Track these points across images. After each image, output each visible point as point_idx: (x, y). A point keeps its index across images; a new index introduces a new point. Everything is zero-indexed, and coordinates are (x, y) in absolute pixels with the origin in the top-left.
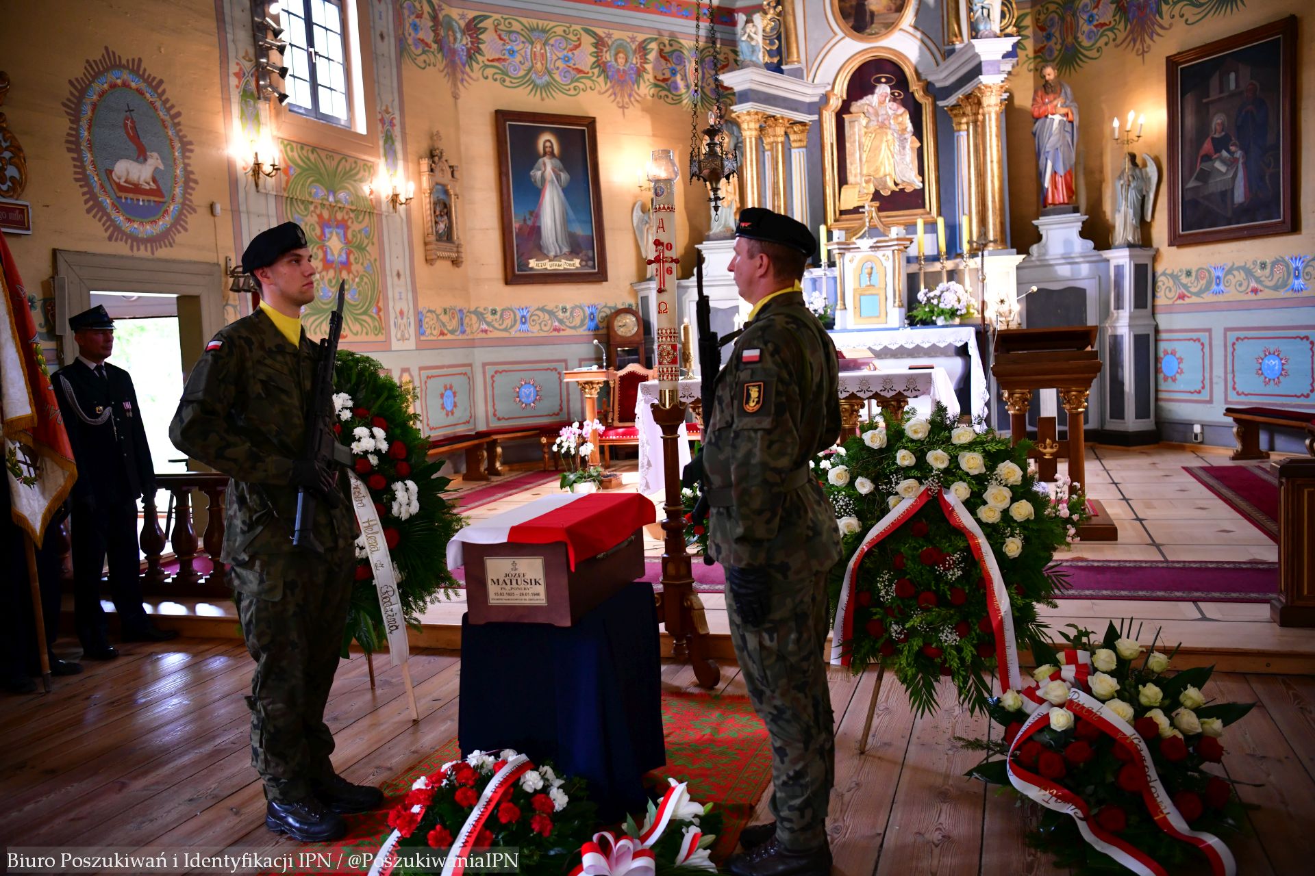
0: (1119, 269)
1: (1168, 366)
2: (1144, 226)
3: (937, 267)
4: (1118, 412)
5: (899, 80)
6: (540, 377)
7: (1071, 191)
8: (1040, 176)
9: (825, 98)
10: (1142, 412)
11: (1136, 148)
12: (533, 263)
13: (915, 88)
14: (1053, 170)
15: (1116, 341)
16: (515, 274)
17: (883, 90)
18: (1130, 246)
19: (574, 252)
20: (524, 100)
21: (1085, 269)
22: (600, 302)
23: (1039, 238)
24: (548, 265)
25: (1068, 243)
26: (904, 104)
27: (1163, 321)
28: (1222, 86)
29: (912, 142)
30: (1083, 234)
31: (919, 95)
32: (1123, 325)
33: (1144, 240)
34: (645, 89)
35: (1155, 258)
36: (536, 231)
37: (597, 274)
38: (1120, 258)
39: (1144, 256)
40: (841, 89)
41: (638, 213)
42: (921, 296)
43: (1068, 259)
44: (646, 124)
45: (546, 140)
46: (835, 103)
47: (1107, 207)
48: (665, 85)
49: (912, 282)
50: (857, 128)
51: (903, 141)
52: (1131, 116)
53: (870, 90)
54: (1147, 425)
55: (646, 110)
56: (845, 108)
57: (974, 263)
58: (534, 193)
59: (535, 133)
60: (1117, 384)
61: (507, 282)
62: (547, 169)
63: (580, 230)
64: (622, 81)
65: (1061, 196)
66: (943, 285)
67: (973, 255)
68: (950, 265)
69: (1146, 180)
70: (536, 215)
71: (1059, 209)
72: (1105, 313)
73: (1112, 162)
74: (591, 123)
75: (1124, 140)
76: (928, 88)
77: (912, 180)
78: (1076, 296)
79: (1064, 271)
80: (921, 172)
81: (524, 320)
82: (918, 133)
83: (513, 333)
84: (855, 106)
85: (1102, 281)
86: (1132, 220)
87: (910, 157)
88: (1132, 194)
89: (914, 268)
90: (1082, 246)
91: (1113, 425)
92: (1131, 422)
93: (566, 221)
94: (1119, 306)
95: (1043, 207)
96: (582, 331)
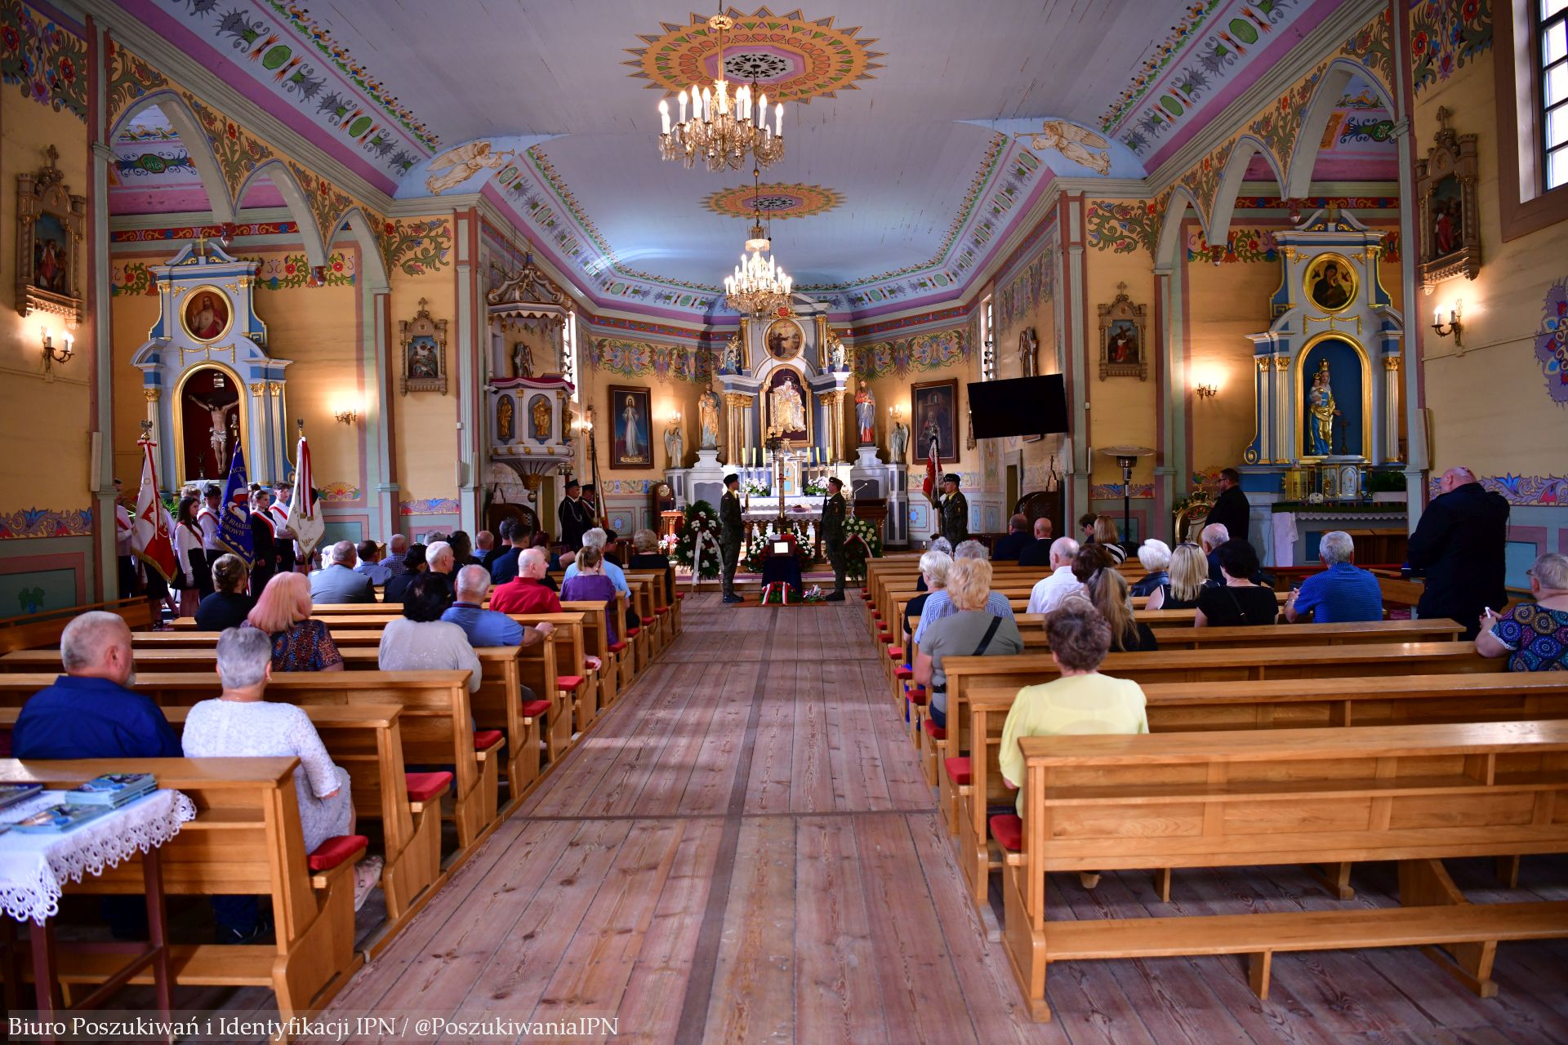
0: (892, 473)
1: (913, 516)
2: (903, 455)
3: (816, 469)
4: (892, 537)
5: (796, 379)
6: (624, 515)
7: (872, 436)
8: (858, 429)
9: (761, 386)
10: (902, 537)
11: (899, 421)
12: (622, 459)
13: (804, 384)
14: (864, 426)
15: (892, 504)
16: (615, 465)
17: (789, 383)
18: (897, 463)
19: (640, 454)
20: (620, 379)
21: (878, 472)
22: (649, 479)
23: (858, 457)
24: (629, 460)
25: (871, 460)
26: (798, 390)
27: (911, 496)
28: (932, 400)
29: (802, 409)
30: (877, 456)
31: (805, 388)
32: (894, 497)
33: (902, 461)
34: (671, 373)
35: (907, 469)
36: (624, 443)
37: (649, 465)
38: (893, 468)
39: (903, 468)
40: (768, 383)
41: (667, 435)
42: (810, 482)
43: (871, 467)
44: (671, 391)
45: (630, 399)
46: (766, 387)
47: (888, 444)
48: (680, 371)
49: (804, 475)
50: (777, 399)
51: (797, 408)
52: (897, 407)
53: (782, 383)
54: (904, 542)
55: (672, 383)
56: (770, 391)
57: (831, 468)
58: (624, 424)
59: (626, 395)
60: (892, 523)
61: (611, 468)
62: (630, 413)
63: (642, 443)
64: (661, 369)
65: (868, 439)
66: (819, 478)
67: (832, 465)
68: (821, 468)
69: (903, 434)
70: (624, 435)
71: (867, 445)
72: (887, 492)
73: (890, 426)
74: (649, 390)
75: (894, 417)
76: (810, 385)
77: (800, 426)
78: (874, 484)
79: (869, 472)
80: (805, 423)
81: (617, 487)
82: (804, 404)
83: (613, 493)
84: (775, 390)
85: (885, 477)
86: (898, 452)
87: (800, 415)
88: (898, 441)
89: (805, 469)
90: (877, 461)
91: (891, 542)
92: (898, 541)
93: (637, 438)
94: (892, 489)
95: (860, 443)
96: (642, 493)
